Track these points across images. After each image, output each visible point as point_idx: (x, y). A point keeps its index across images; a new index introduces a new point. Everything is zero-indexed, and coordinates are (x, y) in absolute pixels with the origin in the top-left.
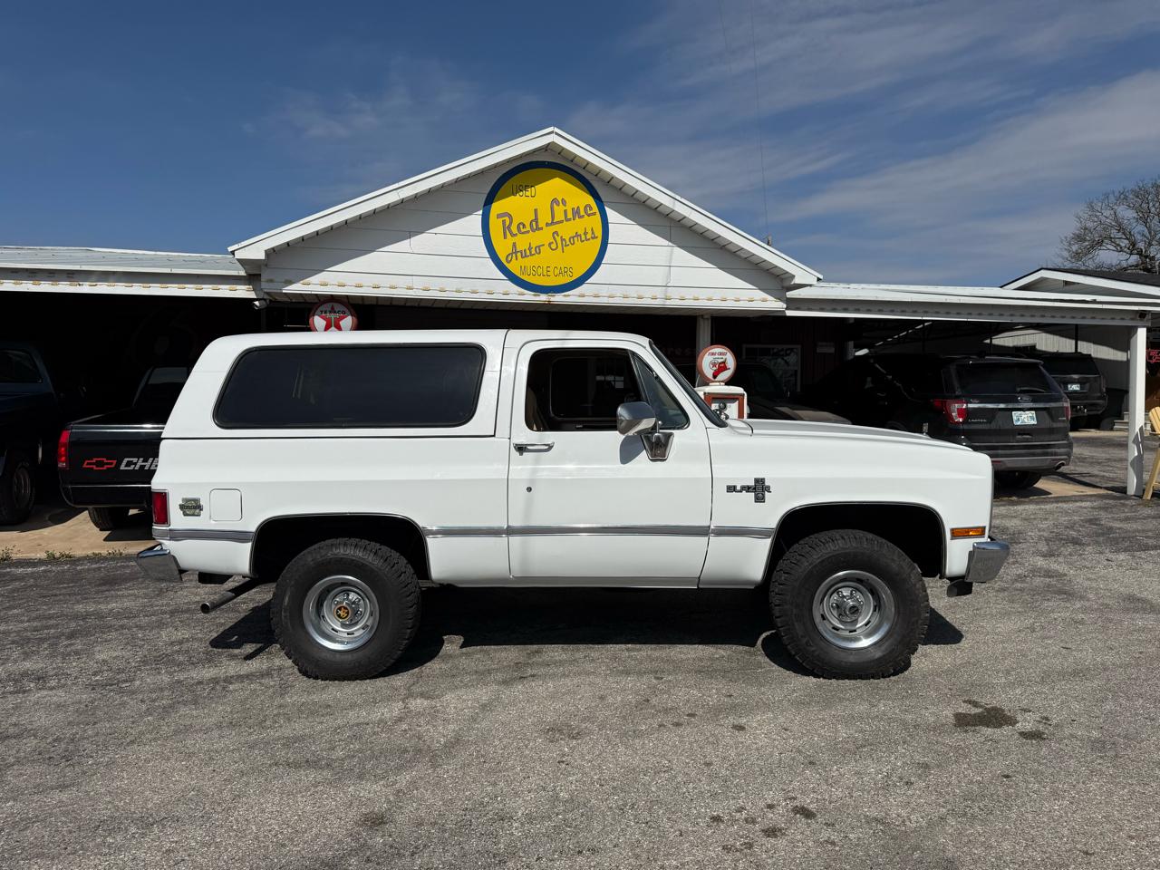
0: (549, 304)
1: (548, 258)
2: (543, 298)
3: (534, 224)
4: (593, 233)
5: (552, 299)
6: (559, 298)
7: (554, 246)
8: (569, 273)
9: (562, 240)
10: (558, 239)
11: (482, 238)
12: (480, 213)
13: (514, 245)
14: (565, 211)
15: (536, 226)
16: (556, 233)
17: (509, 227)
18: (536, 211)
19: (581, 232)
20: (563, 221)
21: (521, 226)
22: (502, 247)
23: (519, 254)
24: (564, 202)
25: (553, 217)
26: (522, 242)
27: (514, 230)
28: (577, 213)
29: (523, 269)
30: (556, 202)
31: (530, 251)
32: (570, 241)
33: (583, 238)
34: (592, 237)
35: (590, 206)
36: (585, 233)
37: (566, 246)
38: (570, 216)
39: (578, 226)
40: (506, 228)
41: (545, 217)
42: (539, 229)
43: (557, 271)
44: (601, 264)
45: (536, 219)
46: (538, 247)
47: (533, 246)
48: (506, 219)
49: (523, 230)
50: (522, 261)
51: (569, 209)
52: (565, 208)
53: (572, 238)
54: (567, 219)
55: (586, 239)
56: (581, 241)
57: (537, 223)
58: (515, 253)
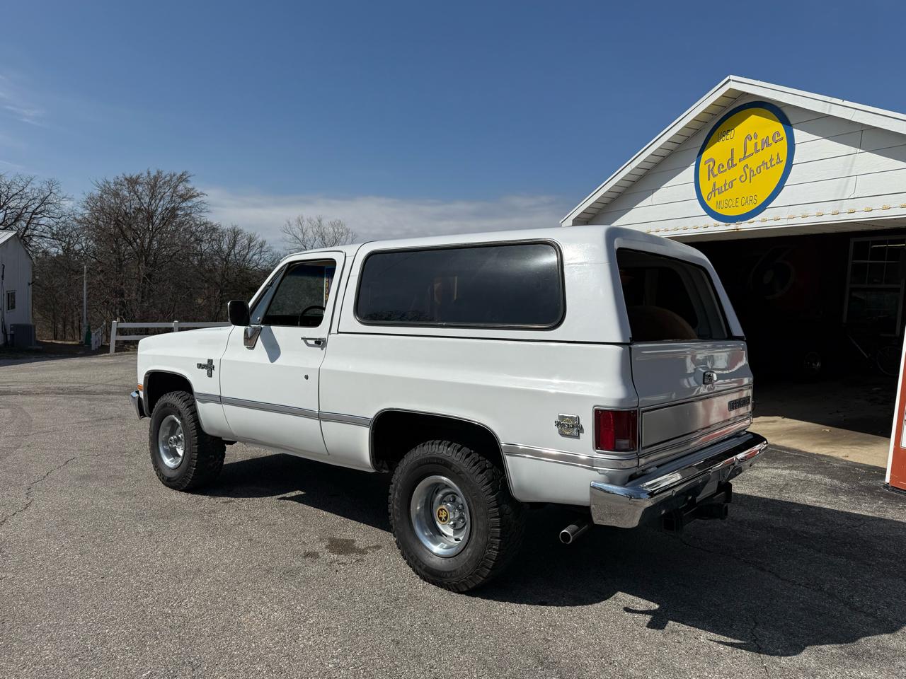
0: (738, 232)
1: (740, 190)
2: (732, 227)
3: (730, 162)
4: (778, 158)
5: (739, 227)
6: (745, 226)
7: (743, 179)
8: (754, 200)
9: (751, 170)
10: (748, 171)
11: (694, 184)
12: (694, 163)
13: (714, 185)
14: (756, 144)
15: (731, 164)
16: (747, 166)
17: (712, 170)
18: (732, 150)
19: (767, 160)
20: (753, 154)
21: (721, 167)
22: (706, 189)
23: (717, 192)
24: (756, 136)
25: (745, 152)
26: (720, 180)
27: (716, 171)
28: (766, 143)
29: (719, 204)
30: (749, 137)
31: (725, 187)
32: (757, 170)
33: (769, 165)
34: (778, 163)
35: (778, 133)
36: (771, 160)
37: (753, 175)
38: (759, 147)
39: (765, 155)
40: (710, 171)
41: (739, 154)
42: (734, 165)
43: (744, 201)
44: (784, 187)
45: (732, 157)
46: (732, 182)
47: (728, 182)
48: (711, 163)
49: (722, 170)
50: (718, 197)
51: (759, 141)
52: (756, 141)
53: (760, 166)
54: (757, 151)
55: (772, 166)
56: (767, 168)
57: (732, 161)
58: (714, 191)
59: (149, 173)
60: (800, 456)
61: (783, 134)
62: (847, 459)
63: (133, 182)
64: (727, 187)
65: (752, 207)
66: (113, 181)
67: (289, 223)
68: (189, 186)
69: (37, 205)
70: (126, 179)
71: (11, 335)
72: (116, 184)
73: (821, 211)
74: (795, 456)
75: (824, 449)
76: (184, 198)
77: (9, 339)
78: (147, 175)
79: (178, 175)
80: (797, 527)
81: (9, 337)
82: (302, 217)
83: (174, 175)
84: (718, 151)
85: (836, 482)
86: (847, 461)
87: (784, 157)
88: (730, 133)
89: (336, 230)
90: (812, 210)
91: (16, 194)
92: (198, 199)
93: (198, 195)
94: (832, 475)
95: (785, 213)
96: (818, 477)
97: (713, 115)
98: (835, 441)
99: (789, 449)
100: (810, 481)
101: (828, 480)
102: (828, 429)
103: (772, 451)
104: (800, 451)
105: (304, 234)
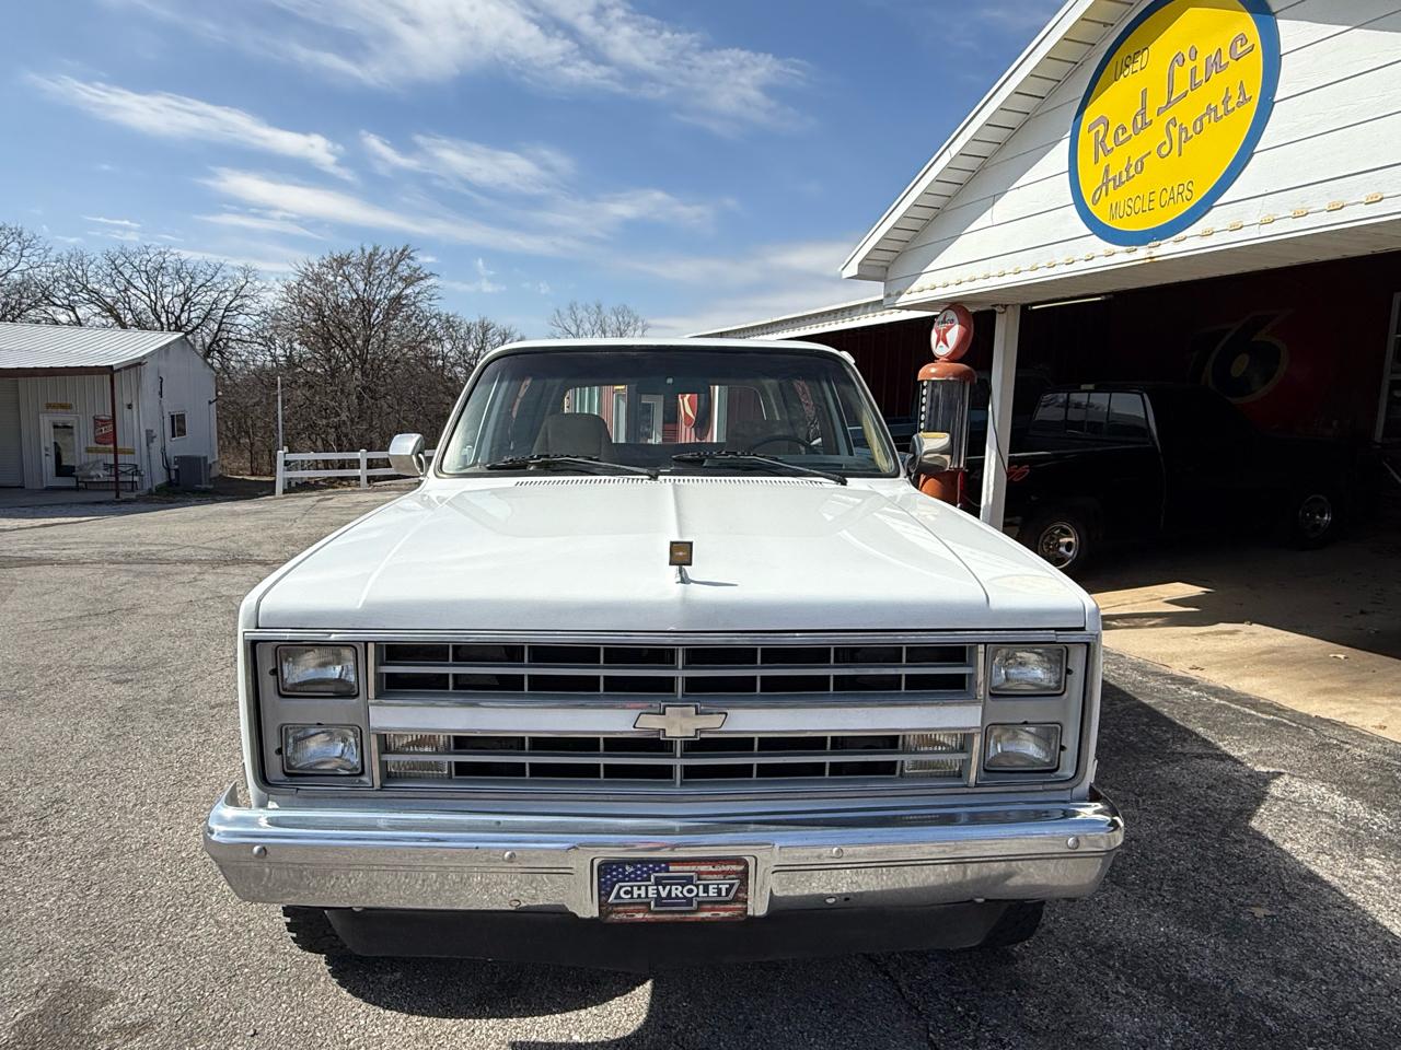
0: (1153, 265)
1: (1158, 175)
2: (1141, 253)
3: (1139, 118)
4: (1242, 93)
5: (1156, 252)
6: (1167, 249)
7: (1165, 150)
8: (1186, 193)
9: (1183, 129)
10: (1175, 131)
11: (1067, 174)
12: (1069, 134)
13: (1107, 171)
14: (1194, 71)
15: (1141, 123)
16: (1173, 121)
17: (1103, 141)
18: (1144, 93)
19: (1217, 102)
20: (1185, 95)
21: (1120, 132)
22: (1090, 181)
23: (1111, 184)
24: (1194, 53)
25: (1171, 93)
26: (1117, 162)
27: (1110, 143)
28: (1215, 65)
29: (1114, 208)
30: (1179, 59)
31: (1128, 172)
32: (1194, 128)
33: (1221, 112)
34: (1239, 104)
35: (1242, 38)
36: (1225, 102)
37: (1187, 139)
38: (1200, 76)
39: (1212, 92)
40: (1099, 143)
41: (1157, 99)
42: (1146, 125)
43: (1166, 197)
44: (1252, 154)
45: (1144, 108)
46: (1141, 160)
47: (1133, 162)
48: (1101, 128)
49: (1121, 138)
50: (1117, 196)
51: (1200, 63)
52: (1192, 64)
53: (1201, 119)
54: (1194, 86)
55: (1227, 112)
56: (1217, 119)
57: (1144, 115)
58: (1106, 184)
59: (363, 250)
60: (1277, 724)
61: (1254, 36)
62: (1382, 733)
63: (342, 262)
64: (1132, 171)
65: (1184, 207)
66: (316, 263)
67: (558, 312)
68: (414, 265)
69: (230, 298)
70: (335, 260)
71: (177, 470)
72: (321, 266)
73: (1338, 200)
74: (1267, 721)
75: (1333, 705)
76: (409, 281)
77: (173, 477)
78: (360, 252)
79: (400, 250)
80: (1247, 984)
81: (173, 473)
82: (575, 303)
83: (396, 251)
84: (1115, 101)
85: (1359, 809)
86: (1384, 741)
87: (1255, 91)
88: (1139, 59)
89: (621, 319)
90: (1317, 198)
91: (203, 285)
92: (424, 283)
93: (426, 276)
94: (1350, 785)
95: (1254, 212)
96: (1317, 789)
97: (1105, 25)
98: (1358, 685)
99: (1254, 703)
100: (1295, 802)
101: (1338, 801)
102: (1341, 653)
103: (1219, 706)
104: (1280, 710)
105: (578, 327)
